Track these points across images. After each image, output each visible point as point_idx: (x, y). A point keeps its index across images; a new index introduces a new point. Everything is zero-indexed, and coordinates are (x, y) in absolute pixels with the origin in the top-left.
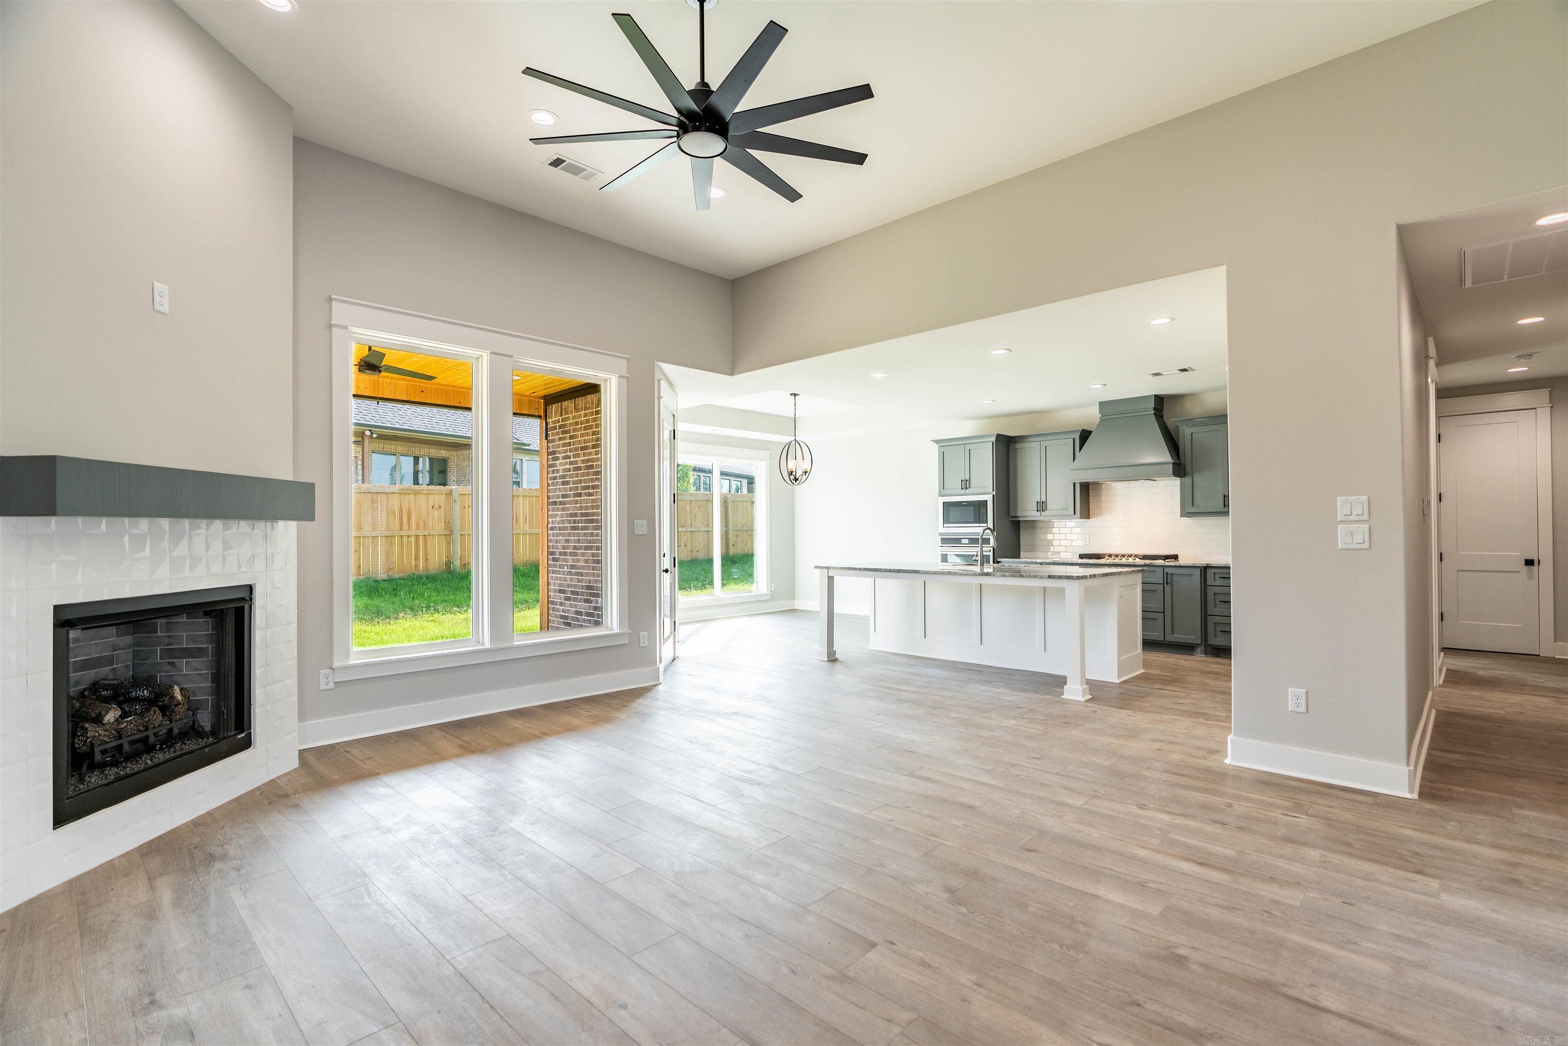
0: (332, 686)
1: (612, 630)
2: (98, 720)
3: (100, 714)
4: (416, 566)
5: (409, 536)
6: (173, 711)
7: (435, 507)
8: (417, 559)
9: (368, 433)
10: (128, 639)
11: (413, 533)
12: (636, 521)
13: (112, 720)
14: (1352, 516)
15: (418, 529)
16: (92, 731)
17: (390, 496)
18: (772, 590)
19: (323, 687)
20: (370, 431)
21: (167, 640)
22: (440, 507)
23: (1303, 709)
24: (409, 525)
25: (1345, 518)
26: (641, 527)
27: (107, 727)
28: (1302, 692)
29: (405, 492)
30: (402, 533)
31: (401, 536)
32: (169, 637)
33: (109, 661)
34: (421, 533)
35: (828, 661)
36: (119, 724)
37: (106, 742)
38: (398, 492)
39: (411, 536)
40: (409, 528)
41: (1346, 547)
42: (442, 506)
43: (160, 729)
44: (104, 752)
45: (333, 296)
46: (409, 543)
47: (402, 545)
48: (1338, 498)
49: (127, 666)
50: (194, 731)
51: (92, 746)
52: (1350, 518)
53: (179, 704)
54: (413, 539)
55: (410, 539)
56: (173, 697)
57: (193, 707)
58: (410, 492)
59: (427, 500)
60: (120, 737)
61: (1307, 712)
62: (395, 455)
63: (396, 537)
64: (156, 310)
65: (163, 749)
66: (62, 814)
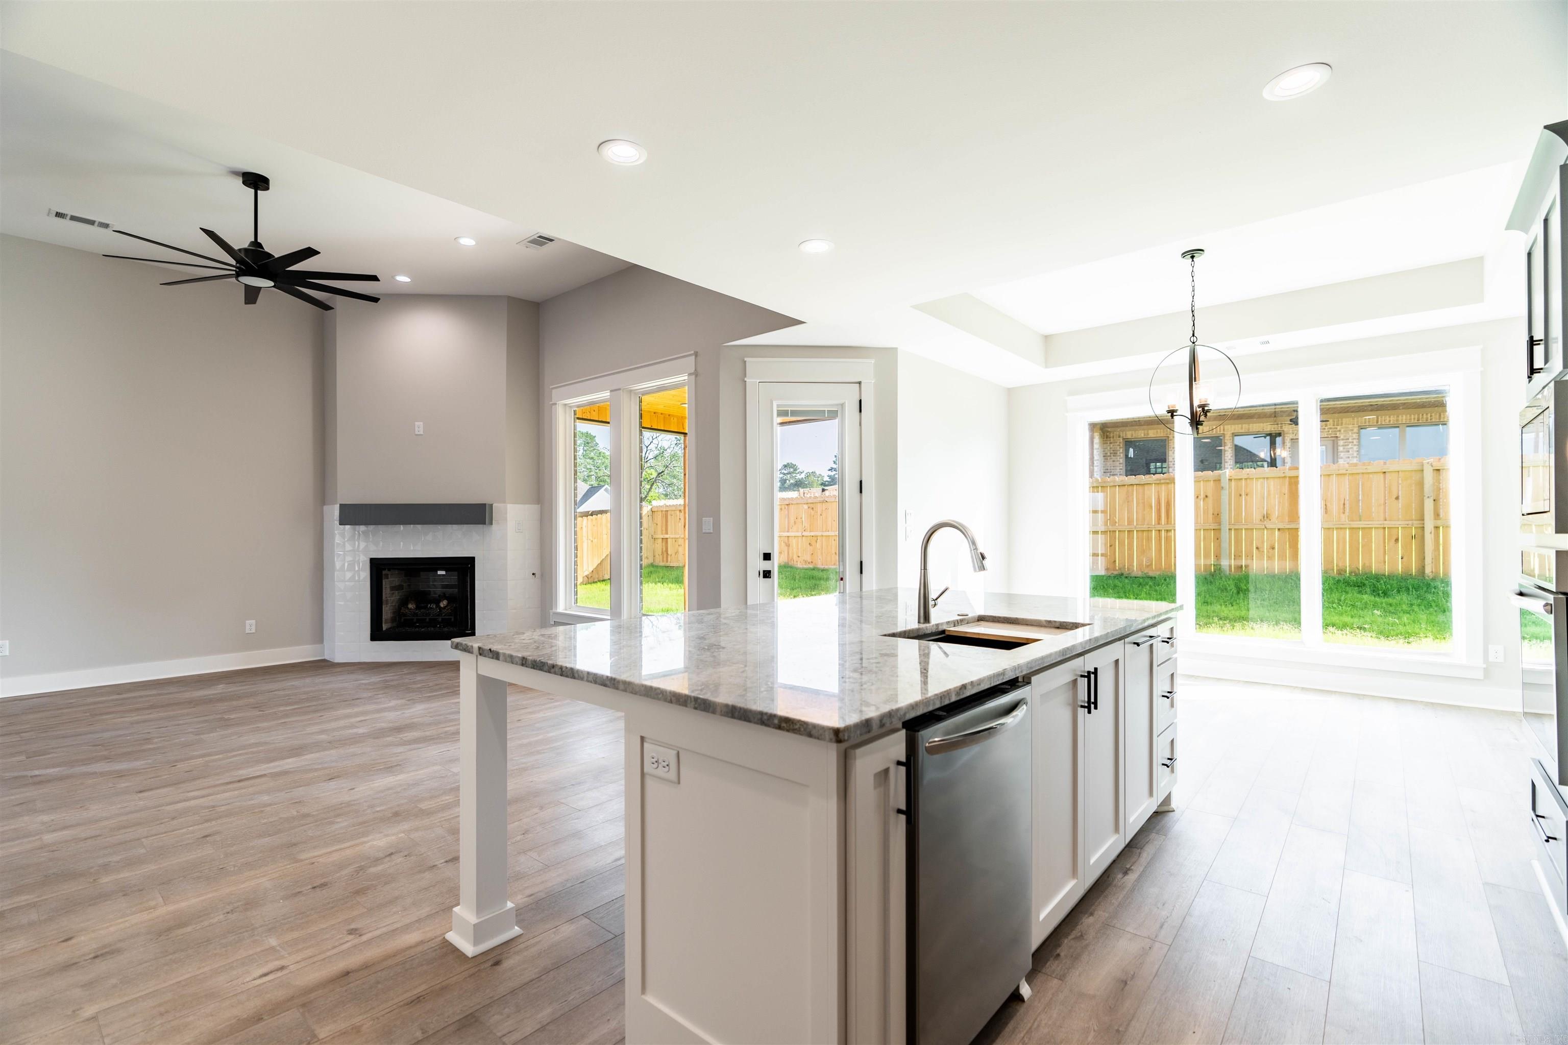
7: (1199, 497)
13: (412, 608)
17: (1146, 487)
22: (1206, 496)
26: (708, 526)
30: (1159, 527)
31: (1159, 530)
36: (416, 610)
38: (1155, 482)
40: (1168, 522)
42: (1210, 495)
47: (1160, 540)
55: (1169, 534)
60: (414, 616)
62: (1398, 427)
63: (1153, 531)
64: (417, 435)
65: (438, 628)
66: (376, 637)
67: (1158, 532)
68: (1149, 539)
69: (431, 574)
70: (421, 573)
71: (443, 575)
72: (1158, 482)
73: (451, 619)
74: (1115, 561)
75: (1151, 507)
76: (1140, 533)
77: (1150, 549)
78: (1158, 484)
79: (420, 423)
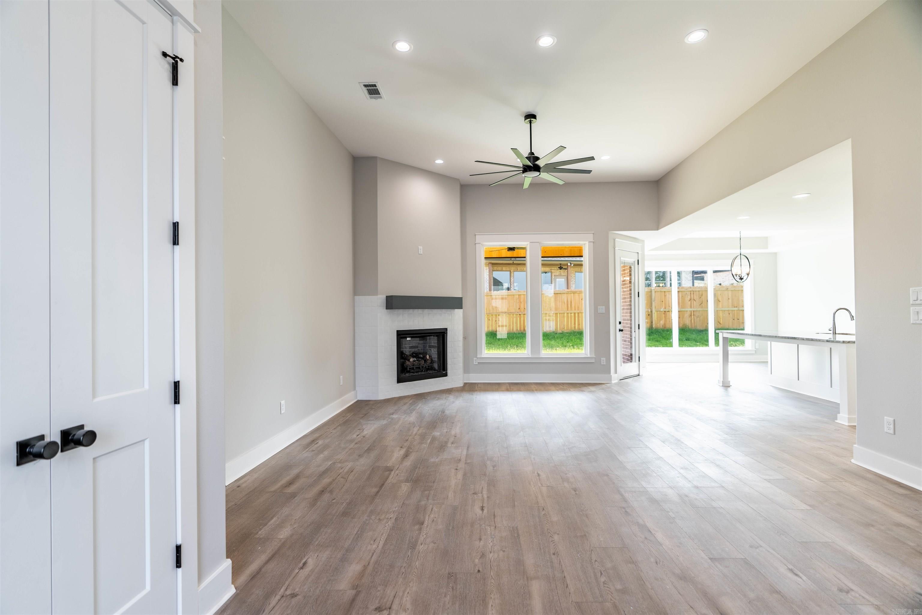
0: (477, 363)
1: (588, 355)
2: (409, 360)
3: (409, 359)
4: (575, 327)
5: (571, 313)
6: (427, 362)
8: (575, 324)
9: (569, 264)
10: (422, 342)
11: (573, 312)
12: (599, 307)
13: (412, 361)
14: (918, 301)
15: (575, 310)
16: (407, 363)
18: (756, 348)
19: (475, 363)
20: (570, 263)
21: (429, 343)
23: (892, 431)
24: (571, 308)
25: (914, 302)
26: (602, 309)
27: (411, 362)
28: (891, 419)
29: (569, 292)
30: (568, 312)
31: (568, 313)
32: (430, 342)
33: (417, 347)
34: (576, 312)
35: (722, 386)
36: (414, 362)
37: (410, 366)
39: (572, 313)
40: (571, 309)
41: (914, 322)
43: (424, 366)
44: (410, 368)
45: (476, 234)
46: (571, 316)
48: (911, 289)
49: (422, 349)
50: (432, 368)
51: (407, 366)
52: (917, 302)
53: (428, 360)
54: (573, 314)
55: (572, 314)
56: (426, 358)
57: (432, 362)
58: (571, 292)
59: (579, 295)
60: (413, 366)
61: (895, 434)
63: (566, 314)
64: (419, 254)
65: (424, 371)
66: (399, 381)
67: (567, 314)
68: (564, 317)
69: (404, 340)
72: (568, 293)
74: (550, 326)
75: (565, 303)
76: (560, 314)
77: (564, 321)
78: (567, 293)
79: (420, 247)
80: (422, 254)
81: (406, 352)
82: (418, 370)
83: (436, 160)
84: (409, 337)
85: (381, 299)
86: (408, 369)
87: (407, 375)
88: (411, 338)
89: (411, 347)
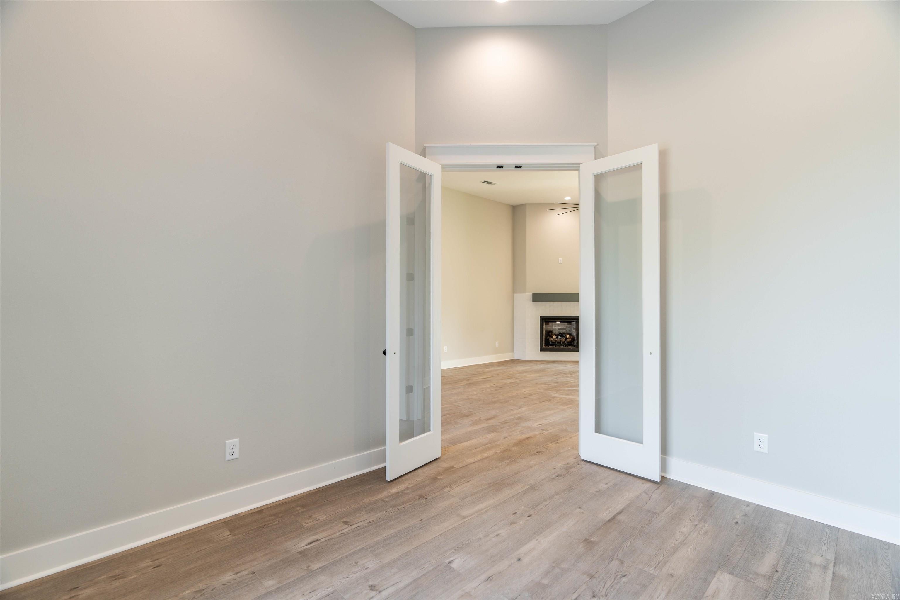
2: (552, 337)
6: (567, 339)
10: (569, 326)
13: (555, 338)
16: (551, 339)
33: (565, 329)
37: (553, 341)
43: (564, 342)
51: (549, 341)
56: (567, 337)
60: (555, 341)
64: (559, 264)
65: (566, 346)
66: (542, 350)
69: (554, 323)
70: (550, 323)
71: (559, 324)
73: (571, 343)
79: (561, 259)
80: (561, 264)
81: (555, 332)
82: (558, 345)
83: (564, 198)
84: (558, 321)
85: (528, 295)
86: (551, 343)
87: (550, 347)
88: (560, 322)
89: (559, 329)
